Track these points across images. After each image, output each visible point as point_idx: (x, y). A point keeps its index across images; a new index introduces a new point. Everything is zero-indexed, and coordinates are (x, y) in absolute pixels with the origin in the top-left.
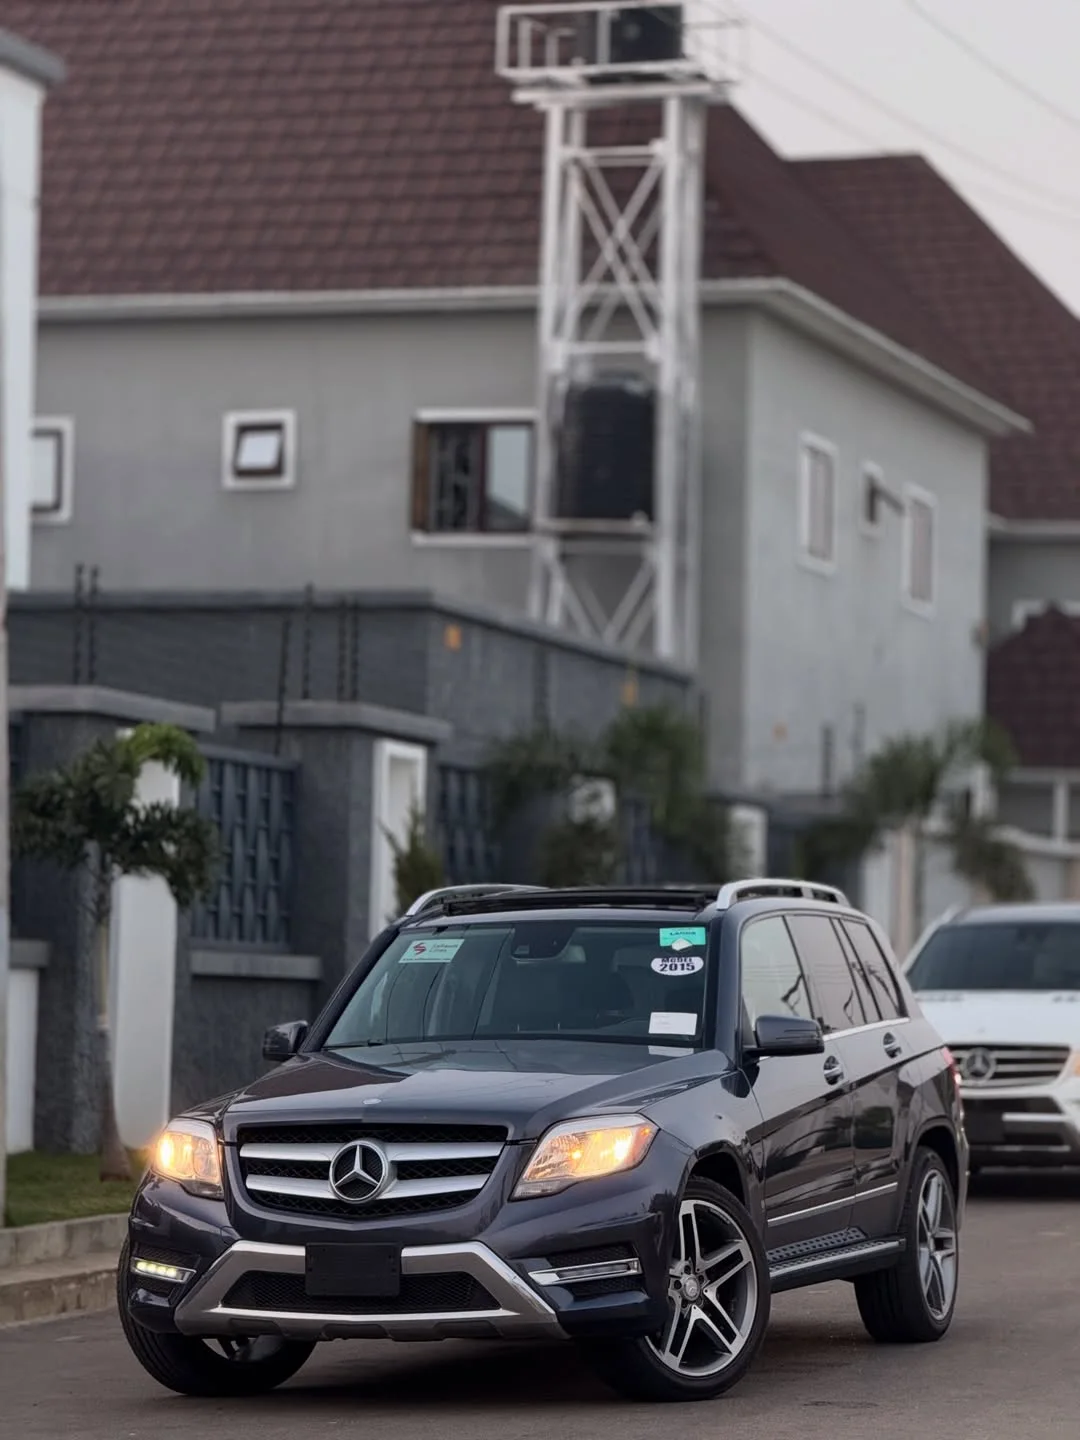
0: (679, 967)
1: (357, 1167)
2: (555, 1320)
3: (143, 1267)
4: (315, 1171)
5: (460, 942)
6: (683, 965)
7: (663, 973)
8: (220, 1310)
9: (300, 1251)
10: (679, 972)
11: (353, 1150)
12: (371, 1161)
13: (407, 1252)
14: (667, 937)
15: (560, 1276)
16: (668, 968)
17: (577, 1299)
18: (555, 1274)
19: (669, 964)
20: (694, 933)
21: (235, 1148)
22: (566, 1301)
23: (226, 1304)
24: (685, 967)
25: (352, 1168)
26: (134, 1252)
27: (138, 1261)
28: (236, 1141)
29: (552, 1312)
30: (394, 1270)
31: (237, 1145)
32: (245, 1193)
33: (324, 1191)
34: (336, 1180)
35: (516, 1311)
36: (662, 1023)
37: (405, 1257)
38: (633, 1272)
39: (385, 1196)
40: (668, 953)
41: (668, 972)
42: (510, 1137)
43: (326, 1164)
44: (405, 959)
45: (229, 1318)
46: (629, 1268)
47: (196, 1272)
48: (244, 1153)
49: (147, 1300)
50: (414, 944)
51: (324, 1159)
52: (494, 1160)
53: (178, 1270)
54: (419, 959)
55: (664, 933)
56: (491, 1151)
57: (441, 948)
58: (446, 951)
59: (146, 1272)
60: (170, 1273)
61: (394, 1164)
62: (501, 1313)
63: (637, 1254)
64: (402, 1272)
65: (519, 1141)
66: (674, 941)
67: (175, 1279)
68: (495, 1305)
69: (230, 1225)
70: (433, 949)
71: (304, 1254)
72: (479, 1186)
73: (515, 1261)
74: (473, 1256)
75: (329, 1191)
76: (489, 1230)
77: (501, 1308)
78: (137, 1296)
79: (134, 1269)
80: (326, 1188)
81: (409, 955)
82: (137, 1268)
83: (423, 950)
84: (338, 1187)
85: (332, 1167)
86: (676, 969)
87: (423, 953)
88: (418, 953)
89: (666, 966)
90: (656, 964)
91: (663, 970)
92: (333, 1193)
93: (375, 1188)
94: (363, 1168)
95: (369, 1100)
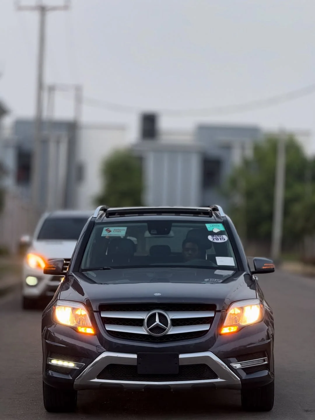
0: (219, 239)
1: (157, 321)
2: (240, 383)
3: (55, 362)
4: (139, 323)
5: (125, 228)
6: (220, 238)
7: (214, 241)
8: (96, 380)
9: (135, 356)
10: (219, 241)
11: (155, 314)
12: (163, 318)
13: (181, 356)
14: (209, 227)
15: (241, 365)
16: (215, 239)
17: (247, 374)
18: (240, 364)
19: (215, 238)
20: (219, 226)
21: (99, 313)
22: (244, 375)
23: (98, 378)
24: (222, 239)
25: (155, 321)
26: (49, 355)
27: (51, 360)
28: (98, 310)
29: (239, 379)
30: (176, 364)
31: (99, 312)
32: (106, 331)
33: (142, 331)
34: (148, 326)
35: (225, 380)
36: (221, 261)
37: (181, 358)
38: (266, 362)
39: (169, 333)
40: (212, 233)
41: (215, 241)
42: (218, 309)
43: (143, 320)
44: (103, 235)
45: (100, 384)
46: (265, 361)
47: (85, 364)
48: (103, 315)
49: (53, 375)
50: (105, 229)
51: (142, 318)
52: (212, 318)
53: (75, 364)
54: (110, 235)
55: (208, 225)
56: (211, 314)
57: (118, 231)
58: (120, 232)
59: (57, 364)
60: (70, 365)
61: (172, 320)
62: (219, 380)
63: (267, 356)
64: (180, 364)
65: (221, 310)
66: (213, 229)
67: (73, 367)
68: (216, 377)
69: (100, 345)
70: (115, 231)
71: (136, 357)
72: (208, 329)
73: (226, 359)
74: (208, 357)
75: (145, 331)
76: (213, 346)
77: (219, 378)
78: (49, 374)
79: (50, 363)
80: (144, 330)
81: (105, 233)
82: (51, 362)
83: (110, 231)
84: (149, 329)
85: (146, 321)
86: (218, 240)
87: (110, 233)
88: (109, 233)
89: (214, 239)
90: (210, 238)
91: (213, 240)
92: (147, 332)
93: (166, 330)
94: (160, 322)
95: (155, 294)
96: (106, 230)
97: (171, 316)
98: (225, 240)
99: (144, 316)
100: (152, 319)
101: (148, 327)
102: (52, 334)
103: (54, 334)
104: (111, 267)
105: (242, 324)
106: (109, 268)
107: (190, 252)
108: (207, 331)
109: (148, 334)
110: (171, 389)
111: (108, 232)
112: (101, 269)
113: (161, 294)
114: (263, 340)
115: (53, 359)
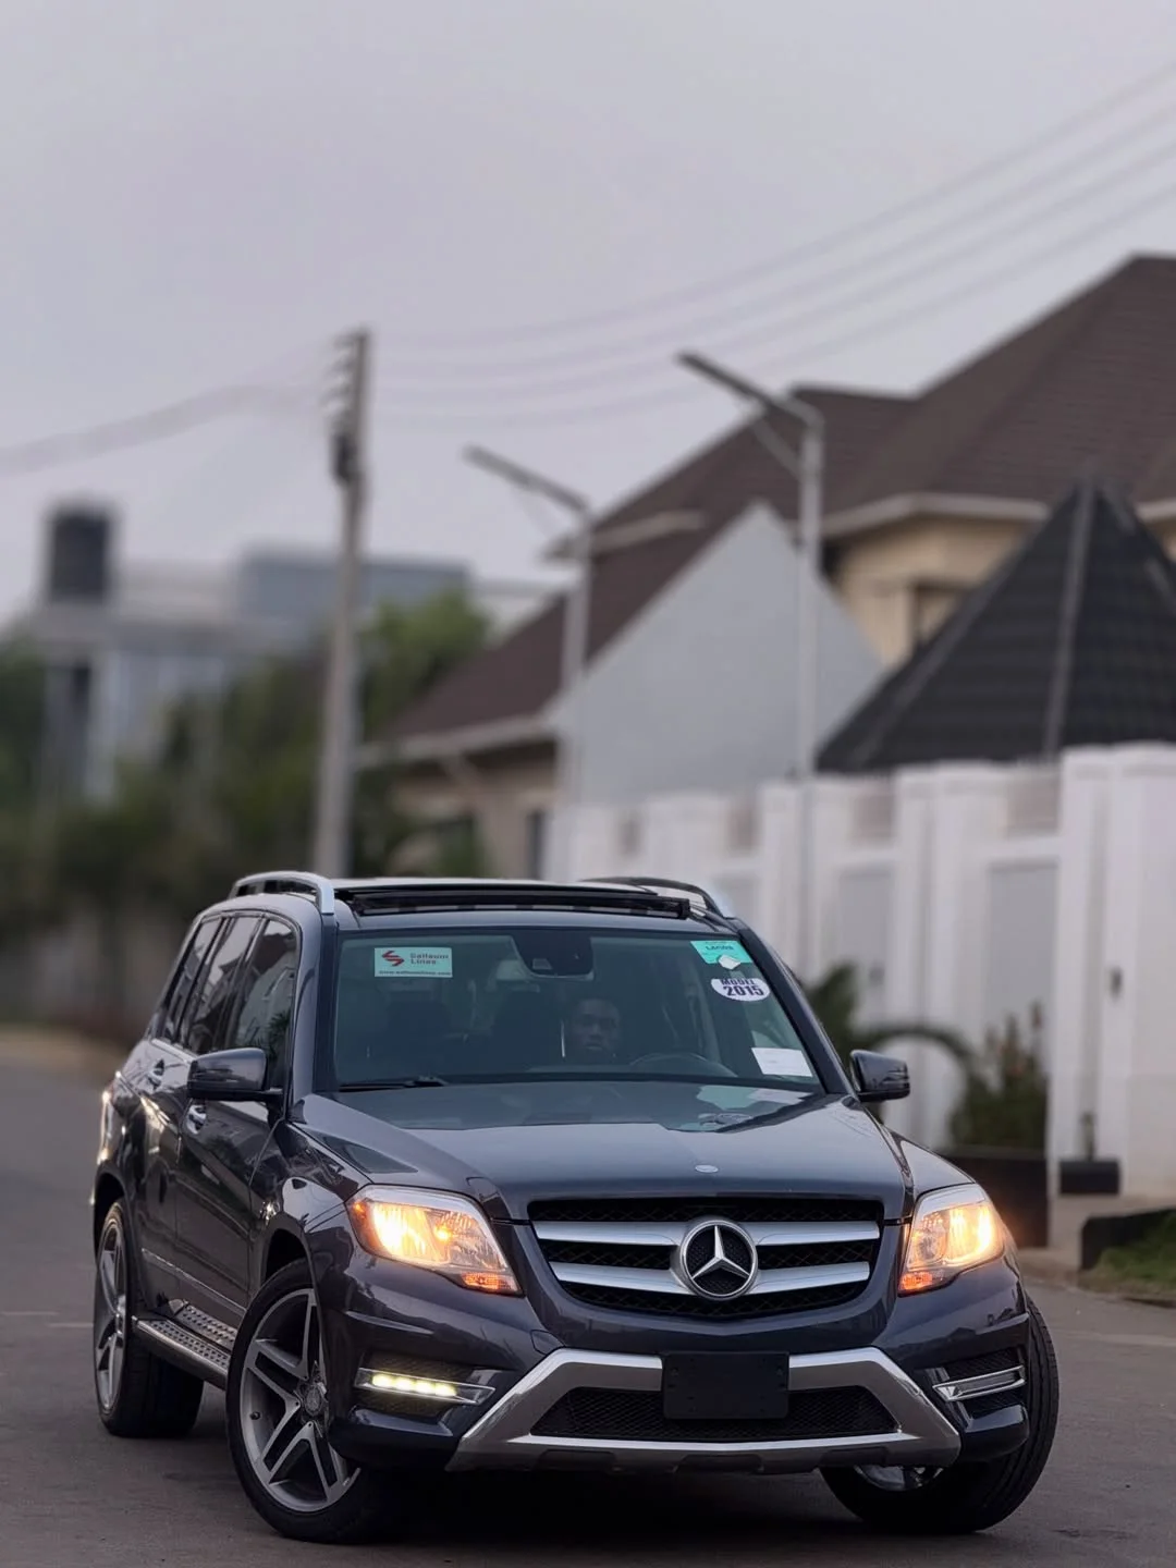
1: (719, 1254)
2: (960, 1444)
3: (383, 1381)
4: (658, 1258)
5: (445, 952)
6: (747, 987)
8: (530, 1439)
9: (655, 1363)
11: (709, 1232)
12: (736, 1245)
13: (796, 1362)
14: (704, 951)
15: (958, 1390)
16: (734, 992)
17: (976, 1417)
18: (957, 1387)
20: (731, 948)
21: (529, 1227)
22: (968, 1421)
23: (536, 1431)
25: (711, 1255)
27: (372, 1374)
28: (526, 1218)
29: (957, 1433)
30: (781, 1385)
31: (530, 1224)
32: (559, 1286)
33: (672, 1284)
34: (693, 1270)
35: (918, 1435)
36: (770, 1060)
37: (794, 1369)
38: (1021, 1381)
39: (755, 1291)
40: (723, 974)
42: (887, 1217)
43: (672, 1249)
44: (381, 972)
45: (544, 1450)
46: (1017, 1377)
47: (494, 1389)
48: (542, 1235)
49: (368, 1421)
50: (379, 952)
51: (672, 1243)
52: (876, 1243)
53: (457, 1387)
54: (402, 973)
55: (700, 946)
56: (869, 1233)
57: (425, 959)
58: (436, 963)
59: (393, 1389)
60: (443, 1390)
61: (763, 1251)
62: (899, 1436)
63: (1021, 1360)
64: (791, 1387)
65: (896, 1220)
66: (718, 959)
67: (453, 1397)
68: (889, 1427)
69: (543, 1328)
70: (415, 960)
71: (661, 1367)
72: (865, 1276)
73: (919, 1372)
74: (872, 1366)
75: (681, 1283)
76: (883, 1334)
77: (900, 1431)
78: (358, 1419)
79: (366, 1385)
80: (674, 1279)
81: (382, 967)
82: (370, 1382)
83: (400, 961)
84: (697, 1279)
85: (684, 1252)
86: (744, 993)
87: (400, 965)
88: (396, 965)
89: (730, 990)
90: (717, 984)
91: (729, 994)
92: (688, 1286)
93: (744, 1280)
94: (727, 1256)
95: (701, 1167)
96: (386, 956)
97: (760, 1236)
98: (762, 993)
99: (678, 1238)
100: (701, 1247)
101: (692, 1273)
102: (365, 1294)
103: (369, 1292)
104: (440, 1077)
105: (954, 1260)
106: (435, 1080)
107: (596, 1029)
108: (861, 1285)
109: (692, 1293)
110: (759, 1466)
111: (394, 962)
112: (410, 1083)
113: (716, 1170)
114: (1007, 1314)
115: (376, 1374)
